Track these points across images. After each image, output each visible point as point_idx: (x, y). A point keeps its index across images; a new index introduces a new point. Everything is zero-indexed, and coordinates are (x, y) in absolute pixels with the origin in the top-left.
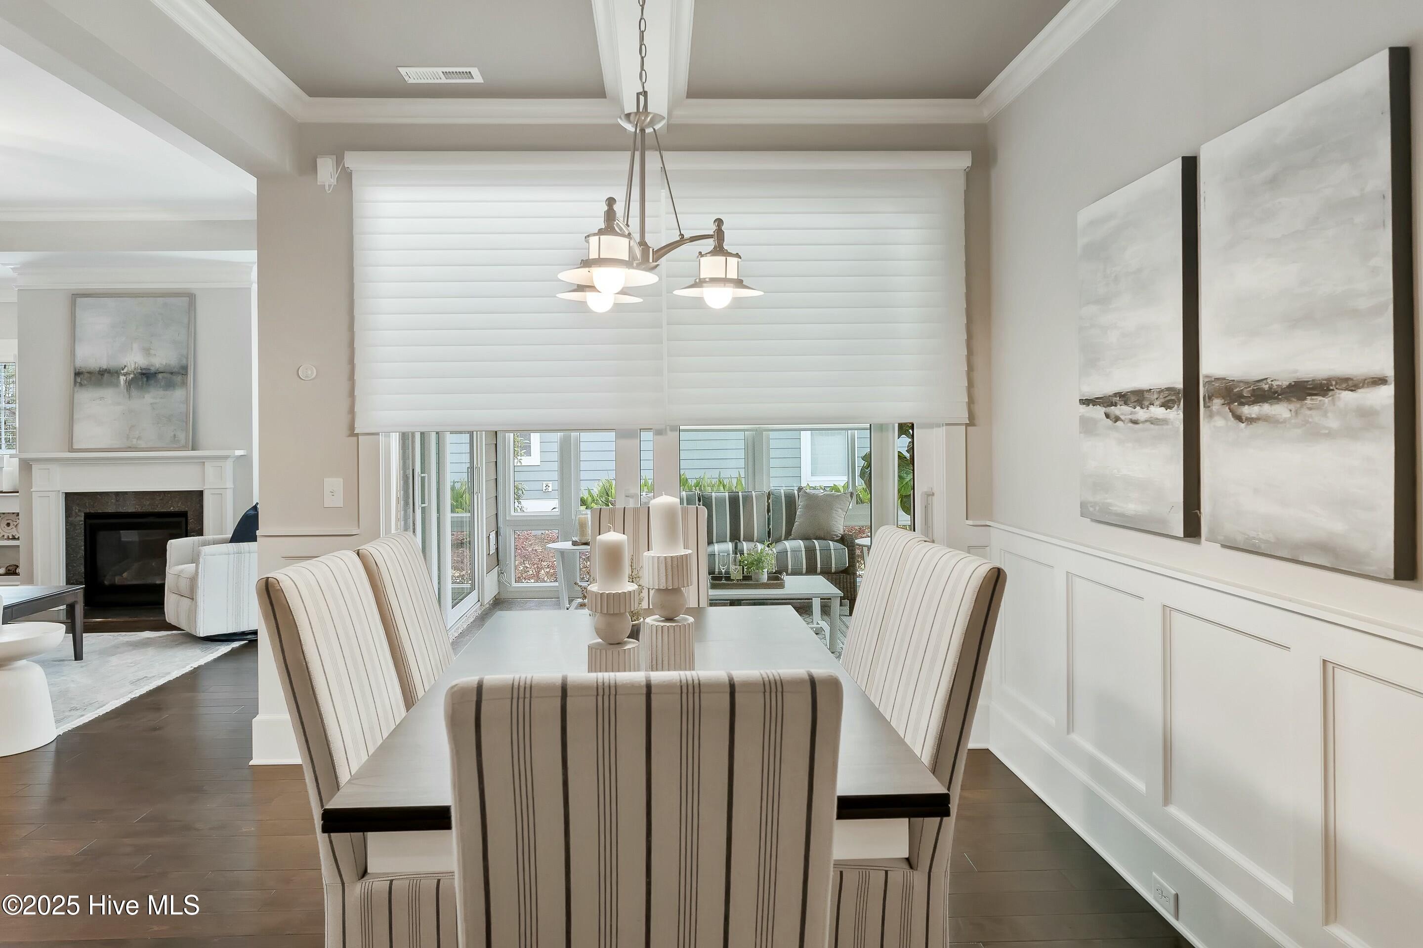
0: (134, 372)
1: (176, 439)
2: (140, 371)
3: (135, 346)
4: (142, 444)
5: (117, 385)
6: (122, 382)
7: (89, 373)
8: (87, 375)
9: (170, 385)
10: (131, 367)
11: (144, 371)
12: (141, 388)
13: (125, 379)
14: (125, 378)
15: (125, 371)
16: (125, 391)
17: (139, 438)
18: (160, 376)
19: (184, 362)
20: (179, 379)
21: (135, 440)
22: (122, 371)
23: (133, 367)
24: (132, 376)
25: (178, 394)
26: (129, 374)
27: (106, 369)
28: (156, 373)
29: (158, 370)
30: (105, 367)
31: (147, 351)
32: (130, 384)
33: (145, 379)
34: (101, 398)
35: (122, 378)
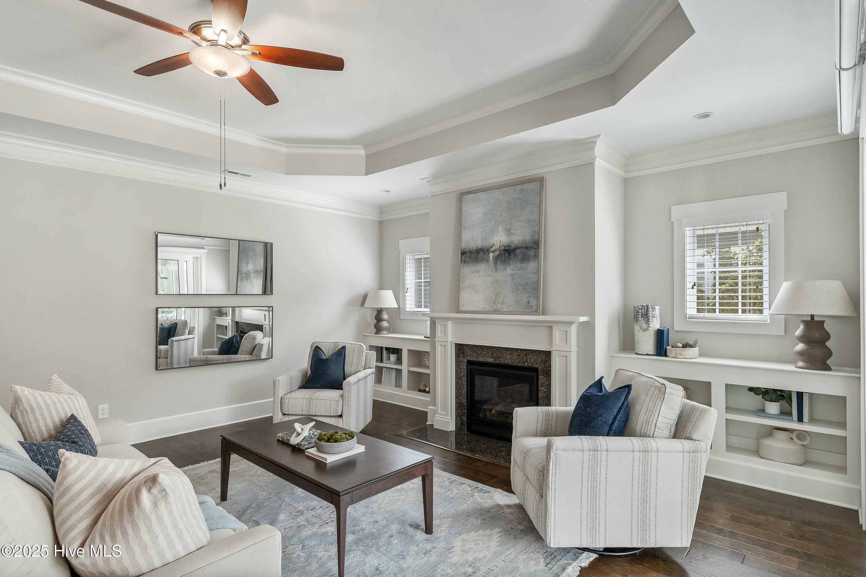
0: (499, 249)
1: (530, 304)
2: (503, 248)
3: (500, 228)
4: (505, 309)
5: (488, 261)
6: (491, 258)
7: (470, 252)
8: (468, 254)
9: (525, 259)
10: (497, 245)
11: (506, 248)
12: (504, 262)
13: (493, 256)
14: (493, 254)
15: (493, 249)
16: (493, 265)
17: (502, 303)
18: (518, 251)
19: (536, 238)
20: (532, 253)
21: (499, 305)
22: (491, 249)
23: (499, 245)
24: (498, 252)
25: (532, 265)
26: (496, 251)
27: (481, 249)
28: (515, 249)
29: (516, 246)
30: (480, 247)
31: (509, 232)
32: (496, 259)
33: (507, 255)
34: (478, 271)
35: (491, 255)
